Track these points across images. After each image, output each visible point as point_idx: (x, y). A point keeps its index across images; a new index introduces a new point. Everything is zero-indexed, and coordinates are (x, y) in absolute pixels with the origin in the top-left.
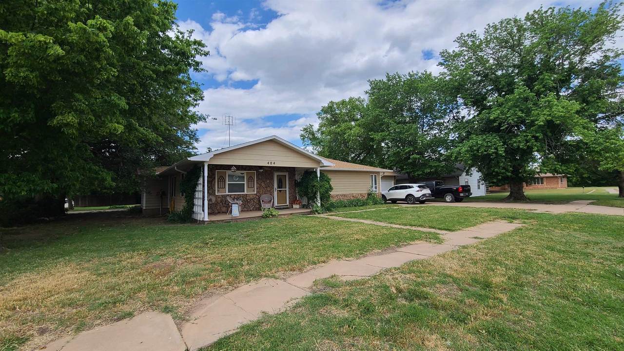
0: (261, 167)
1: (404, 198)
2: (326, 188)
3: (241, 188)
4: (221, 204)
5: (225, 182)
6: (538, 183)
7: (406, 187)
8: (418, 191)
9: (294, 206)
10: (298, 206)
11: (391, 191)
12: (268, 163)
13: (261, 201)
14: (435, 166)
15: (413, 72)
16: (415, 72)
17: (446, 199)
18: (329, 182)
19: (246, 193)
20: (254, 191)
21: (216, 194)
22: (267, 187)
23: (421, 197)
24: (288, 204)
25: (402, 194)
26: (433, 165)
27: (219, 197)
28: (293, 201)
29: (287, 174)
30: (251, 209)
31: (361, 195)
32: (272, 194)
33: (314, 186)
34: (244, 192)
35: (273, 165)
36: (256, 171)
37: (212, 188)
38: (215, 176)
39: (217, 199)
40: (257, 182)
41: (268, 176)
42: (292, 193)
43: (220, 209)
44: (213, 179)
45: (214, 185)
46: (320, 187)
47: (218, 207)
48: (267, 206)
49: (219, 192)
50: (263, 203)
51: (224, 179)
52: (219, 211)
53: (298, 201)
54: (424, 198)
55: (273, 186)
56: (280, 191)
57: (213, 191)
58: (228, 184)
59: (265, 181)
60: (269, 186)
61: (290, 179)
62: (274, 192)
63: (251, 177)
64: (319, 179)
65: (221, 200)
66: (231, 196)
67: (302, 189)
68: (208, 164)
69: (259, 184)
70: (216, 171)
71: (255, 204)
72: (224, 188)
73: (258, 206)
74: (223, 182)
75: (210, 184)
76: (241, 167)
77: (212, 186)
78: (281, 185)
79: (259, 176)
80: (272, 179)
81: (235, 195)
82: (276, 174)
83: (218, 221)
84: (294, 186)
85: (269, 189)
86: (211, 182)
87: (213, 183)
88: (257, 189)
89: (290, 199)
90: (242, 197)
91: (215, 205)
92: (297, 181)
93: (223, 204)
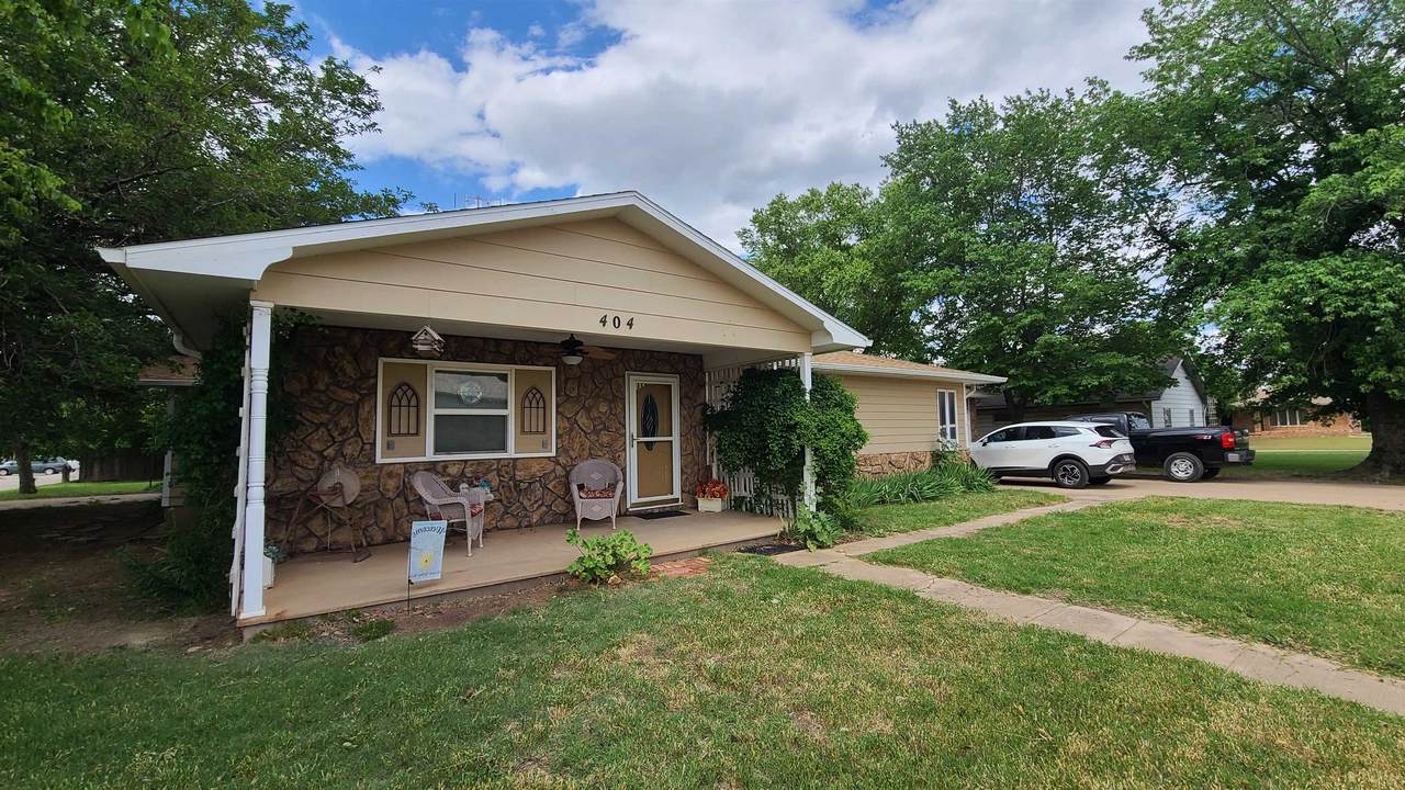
0: (572, 343)
1: (1047, 467)
3: (493, 433)
4: (399, 502)
5: (419, 407)
6: (1293, 422)
7: (1047, 433)
8: (1098, 445)
9: (705, 504)
10: (715, 505)
11: (993, 445)
12: (603, 322)
13: (574, 488)
14: (1110, 368)
15: (1029, 93)
16: (1036, 93)
17: (1174, 469)
18: (849, 410)
19: (511, 452)
20: (545, 445)
21: (379, 460)
22: (596, 432)
23: (1106, 463)
24: (677, 494)
25: (1035, 453)
26: (1106, 363)
27: (390, 475)
28: (699, 484)
29: (674, 382)
30: (535, 518)
31: (913, 456)
32: (617, 458)
33: (792, 428)
34: (503, 448)
35: (623, 331)
36: (553, 369)
37: (358, 434)
38: (372, 381)
39: (382, 480)
40: (560, 410)
41: (601, 390)
42: (692, 453)
43: (396, 525)
44: (363, 397)
45: (366, 420)
46: (820, 431)
47: (388, 518)
48: (596, 509)
49: (391, 451)
50: (581, 497)
51: (415, 393)
52: (390, 532)
53: (717, 483)
54: (1119, 467)
55: (624, 426)
56: (649, 445)
57: (362, 449)
58: (436, 416)
59: (593, 406)
60: (606, 428)
61: (686, 401)
62: (625, 450)
63: (534, 391)
64: (808, 397)
65: (398, 488)
66: (445, 467)
67: (740, 439)
68: (272, 305)
69: (568, 419)
70: (382, 361)
71: (548, 498)
72: (417, 434)
73: (560, 507)
74: (413, 410)
75: (349, 415)
76: (493, 349)
77: (360, 423)
78: (651, 422)
79: (569, 386)
80: (618, 399)
81: (466, 461)
82: (633, 384)
83: (324, 616)
84: (702, 427)
85: (605, 439)
86: (357, 406)
87: (363, 413)
88: (558, 436)
89: (684, 477)
90: (495, 472)
91: (372, 507)
92: (713, 408)
93: (412, 504)
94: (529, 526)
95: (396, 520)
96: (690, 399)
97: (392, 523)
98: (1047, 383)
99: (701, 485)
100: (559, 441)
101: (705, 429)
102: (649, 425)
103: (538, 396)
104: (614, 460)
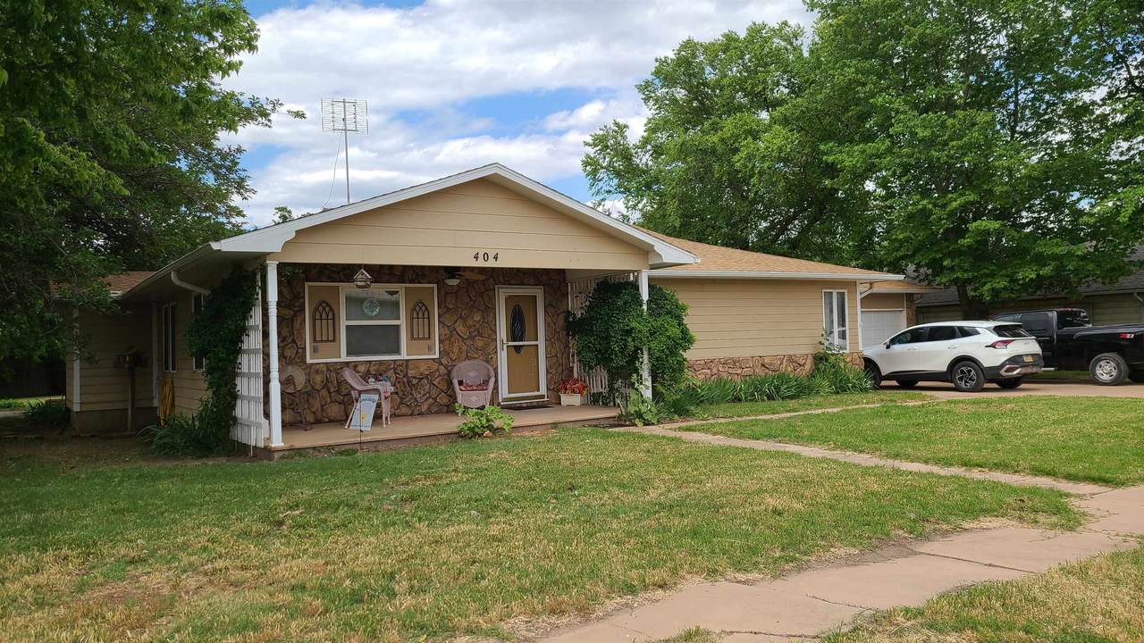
0: (452, 271)
1: (945, 370)
2: (669, 337)
3: (389, 339)
4: (324, 392)
5: (335, 320)
7: (950, 334)
8: (993, 346)
9: (565, 400)
10: (576, 400)
12: (476, 257)
13: (455, 382)
14: (1055, 257)
17: (1099, 371)
18: (679, 318)
19: (404, 355)
20: (430, 349)
21: (309, 361)
22: (472, 338)
23: (1003, 365)
24: (543, 390)
25: (935, 355)
26: (1049, 253)
27: (317, 372)
28: (561, 383)
29: (538, 293)
30: (424, 408)
31: (791, 359)
32: (490, 359)
33: (629, 332)
34: (397, 351)
35: (491, 264)
36: (435, 286)
37: (294, 341)
38: (301, 300)
39: (312, 376)
40: (442, 320)
41: (475, 302)
42: (556, 355)
43: (322, 410)
44: (296, 312)
45: (299, 330)
46: (651, 334)
47: (317, 405)
48: (474, 399)
49: (316, 354)
50: (461, 390)
51: (331, 309)
52: (319, 415)
53: (576, 381)
54: (1016, 369)
55: (495, 332)
56: (518, 349)
57: (297, 353)
58: (347, 326)
59: (468, 317)
60: (480, 334)
61: (550, 310)
62: (496, 352)
63: (420, 305)
64: (645, 307)
65: (323, 382)
66: (356, 366)
67: (591, 342)
68: (277, 263)
69: (448, 327)
70: (307, 284)
71: (434, 391)
72: (334, 341)
73: (444, 400)
74: (330, 322)
75: (288, 327)
76: (388, 272)
77: (295, 333)
78: (518, 328)
79: (448, 299)
80: (490, 309)
81: (370, 362)
82: (502, 294)
83: (314, 448)
84: (565, 333)
85: (480, 344)
86: (292, 320)
87: (297, 325)
88: (440, 342)
89: (549, 376)
90: (392, 371)
91: (306, 396)
92: (575, 315)
93: (333, 394)
94: (421, 414)
95: (322, 406)
96: (554, 307)
97: (320, 409)
98: (987, 275)
99: (564, 383)
100: (442, 345)
101: (568, 335)
102: (517, 331)
103: (423, 308)
104: (487, 361)
